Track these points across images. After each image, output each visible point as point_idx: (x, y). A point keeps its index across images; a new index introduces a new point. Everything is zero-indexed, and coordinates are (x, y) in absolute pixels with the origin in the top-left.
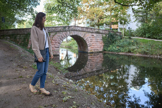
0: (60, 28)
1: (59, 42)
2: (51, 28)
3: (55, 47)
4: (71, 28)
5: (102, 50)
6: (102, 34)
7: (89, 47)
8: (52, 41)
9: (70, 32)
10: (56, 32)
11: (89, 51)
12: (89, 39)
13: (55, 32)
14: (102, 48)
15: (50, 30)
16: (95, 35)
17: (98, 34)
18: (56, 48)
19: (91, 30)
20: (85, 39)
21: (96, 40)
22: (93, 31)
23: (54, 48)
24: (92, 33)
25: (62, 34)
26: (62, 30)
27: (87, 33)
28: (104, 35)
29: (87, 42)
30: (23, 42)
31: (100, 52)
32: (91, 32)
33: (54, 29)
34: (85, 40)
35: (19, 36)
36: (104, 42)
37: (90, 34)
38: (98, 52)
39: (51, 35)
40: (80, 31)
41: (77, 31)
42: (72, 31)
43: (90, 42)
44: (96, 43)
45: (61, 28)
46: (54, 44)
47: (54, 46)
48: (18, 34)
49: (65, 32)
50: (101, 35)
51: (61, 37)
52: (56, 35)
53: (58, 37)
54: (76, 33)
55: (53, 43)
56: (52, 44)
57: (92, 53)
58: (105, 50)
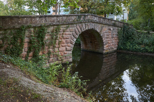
1: (72, 40)
2: (61, 18)
3: (67, 50)
4: (87, 18)
5: (116, 49)
7: (105, 46)
8: (63, 40)
9: (85, 24)
10: (69, 24)
11: (105, 52)
12: (106, 34)
13: (67, 24)
14: (117, 45)
15: (59, 21)
16: (112, 29)
17: (114, 28)
18: (67, 52)
19: (108, 21)
20: (101, 35)
21: (112, 36)
22: (110, 23)
23: (65, 52)
25: (76, 28)
26: (76, 20)
27: (104, 26)
28: (120, 29)
29: (103, 39)
30: (11, 46)
31: (115, 51)
32: (108, 25)
33: (65, 18)
37: (107, 28)
38: (112, 52)
39: (62, 29)
40: (97, 23)
41: (94, 22)
43: (107, 38)
44: (112, 39)
45: (75, 17)
46: (65, 44)
47: (64, 48)
49: (80, 25)
50: (117, 28)
51: (74, 32)
52: (68, 30)
53: (71, 33)
54: (92, 26)
55: (64, 43)
56: (63, 45)
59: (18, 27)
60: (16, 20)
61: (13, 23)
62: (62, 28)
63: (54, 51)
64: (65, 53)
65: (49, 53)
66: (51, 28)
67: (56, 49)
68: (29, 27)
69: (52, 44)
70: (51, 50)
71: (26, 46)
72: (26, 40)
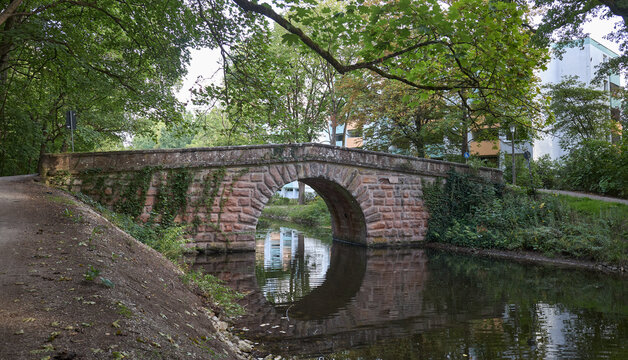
0: (261, 153)
1: (255, 200)
2: (229, 153)
3: (241, 222)
4: (301, 153)
5: (421, 238)
6: (420, 174)
7: (369, 226)
8: (231, 198)
9: (296, 167)
10: (247, 165)
11: (371, 241)
12: (371, 193)
13: (242, 166)
14: (423, 228)
15: (223, 160)
16: (393, 179)
17: (405, 177)
18: (243, 226)
19: (378, 159)
20: (354, 194)
21: (400, 199)
22: (388, 164)
23: (237, 225)
24: (383, 169)
25: (268, 173)
26: (268, 157)
27: (364, 171)
28: (432, 180)
29: (362, 205)
30: (125, 200)
31: (415, 245)
32: (379, 169)
33: (238, 153)
34: (353, 198)
35: (113, 179)
36: (429, 207)
37: (374, 176)
38: (405, 246)
39: (228, 174)
40: (334, 162)
41: (324, 162)
42: (305, 161)
43: (376, 204)
44: (400, 208)
45: (267, 150)
46: (237, 208)
47: (236, 215)
48: (110, 171)
49: (280, 167)
50: (418, 179)
51: (263, 183)
52: (244, 178)
53: (255, 184)
54: (320, 171)
55: (234, 205)
56: (230, 208)
57: (383, 246)
58: (434, 239)
59: (139, 168)
60: (138, 156)
61: (132, 162)
62: (230, 173)
63: (208, 219)
64: (235, 227)
65: (196, 221)
66: (205, 173)
67: (215, 217)
68: (158, 169)
69: (204, 204)
70: (201, 216)
71: (150, 201)
72: (152, 191)
